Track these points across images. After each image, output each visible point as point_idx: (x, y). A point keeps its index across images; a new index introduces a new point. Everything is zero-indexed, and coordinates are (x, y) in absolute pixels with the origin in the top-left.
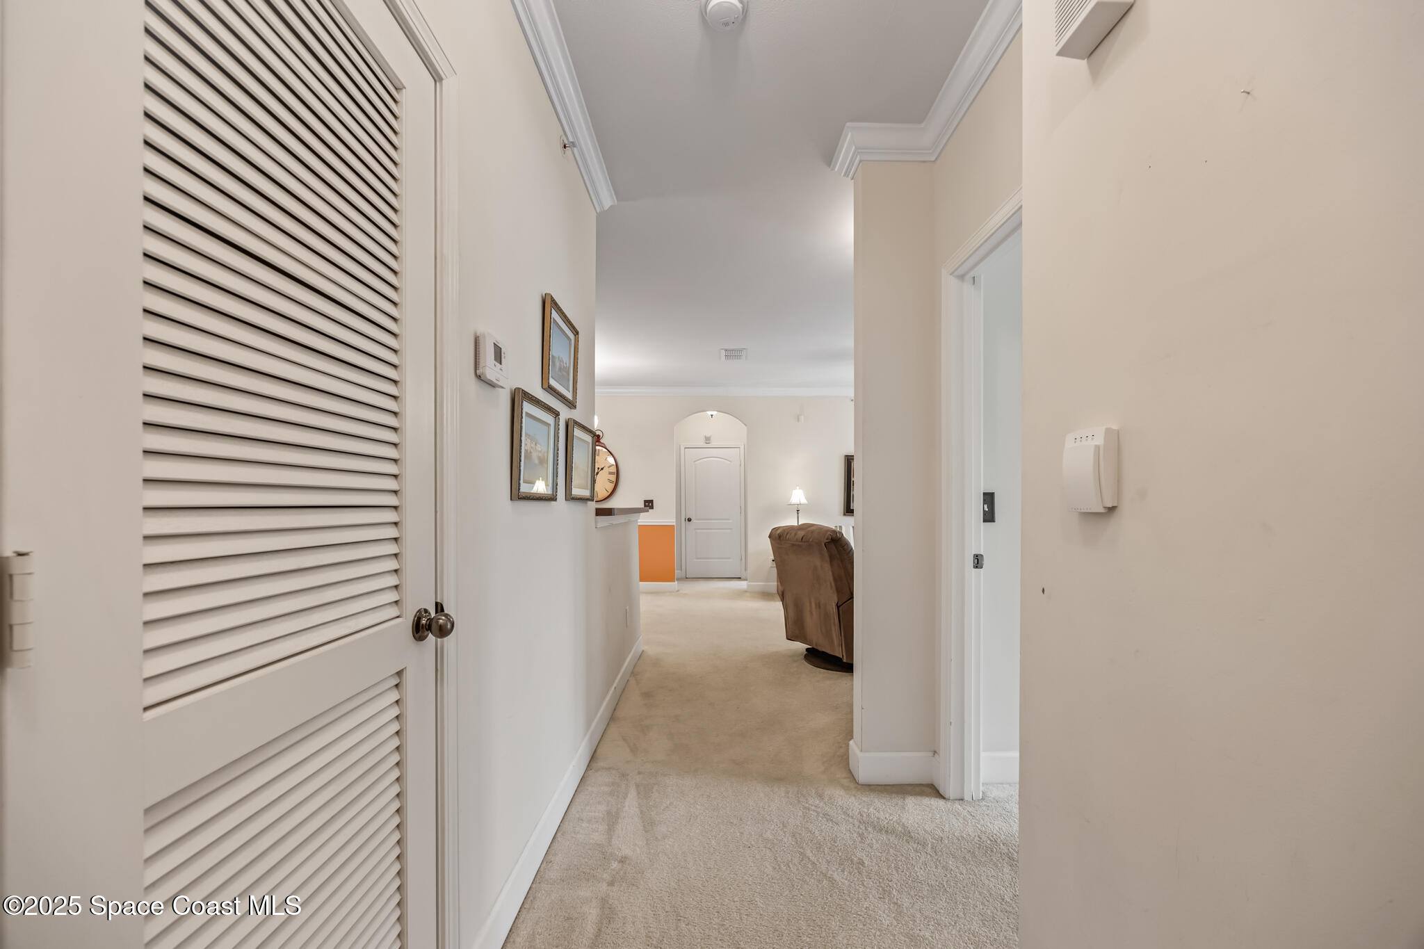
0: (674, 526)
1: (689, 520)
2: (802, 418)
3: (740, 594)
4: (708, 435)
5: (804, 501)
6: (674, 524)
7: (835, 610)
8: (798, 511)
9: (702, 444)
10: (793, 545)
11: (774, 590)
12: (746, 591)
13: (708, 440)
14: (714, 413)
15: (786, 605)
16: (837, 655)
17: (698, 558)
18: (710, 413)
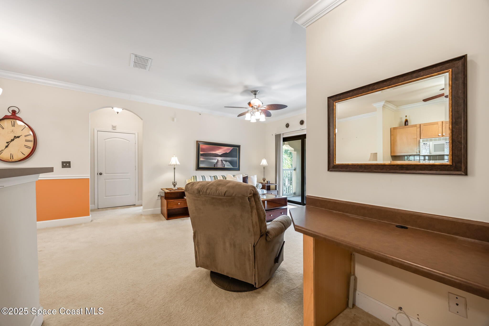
0: (89, 179)
1: (101, 174)
2: (175, 119)
3: (139, 217)
4: (114, 125)
5: (178, 163)
6: (89, 177)
7: (251, 249)
8: (174, 168)
9: (110, 129)
10: (213, 198)
11: (159, 212)
12: (142, 215)
13: (114, 127)
14: (120, 110)
15: (198, 242)
16: (250, 282)
17: (106, 196)
18: (116, 109)
